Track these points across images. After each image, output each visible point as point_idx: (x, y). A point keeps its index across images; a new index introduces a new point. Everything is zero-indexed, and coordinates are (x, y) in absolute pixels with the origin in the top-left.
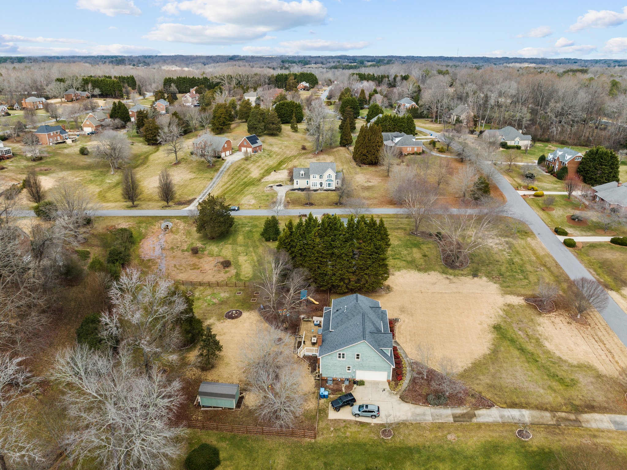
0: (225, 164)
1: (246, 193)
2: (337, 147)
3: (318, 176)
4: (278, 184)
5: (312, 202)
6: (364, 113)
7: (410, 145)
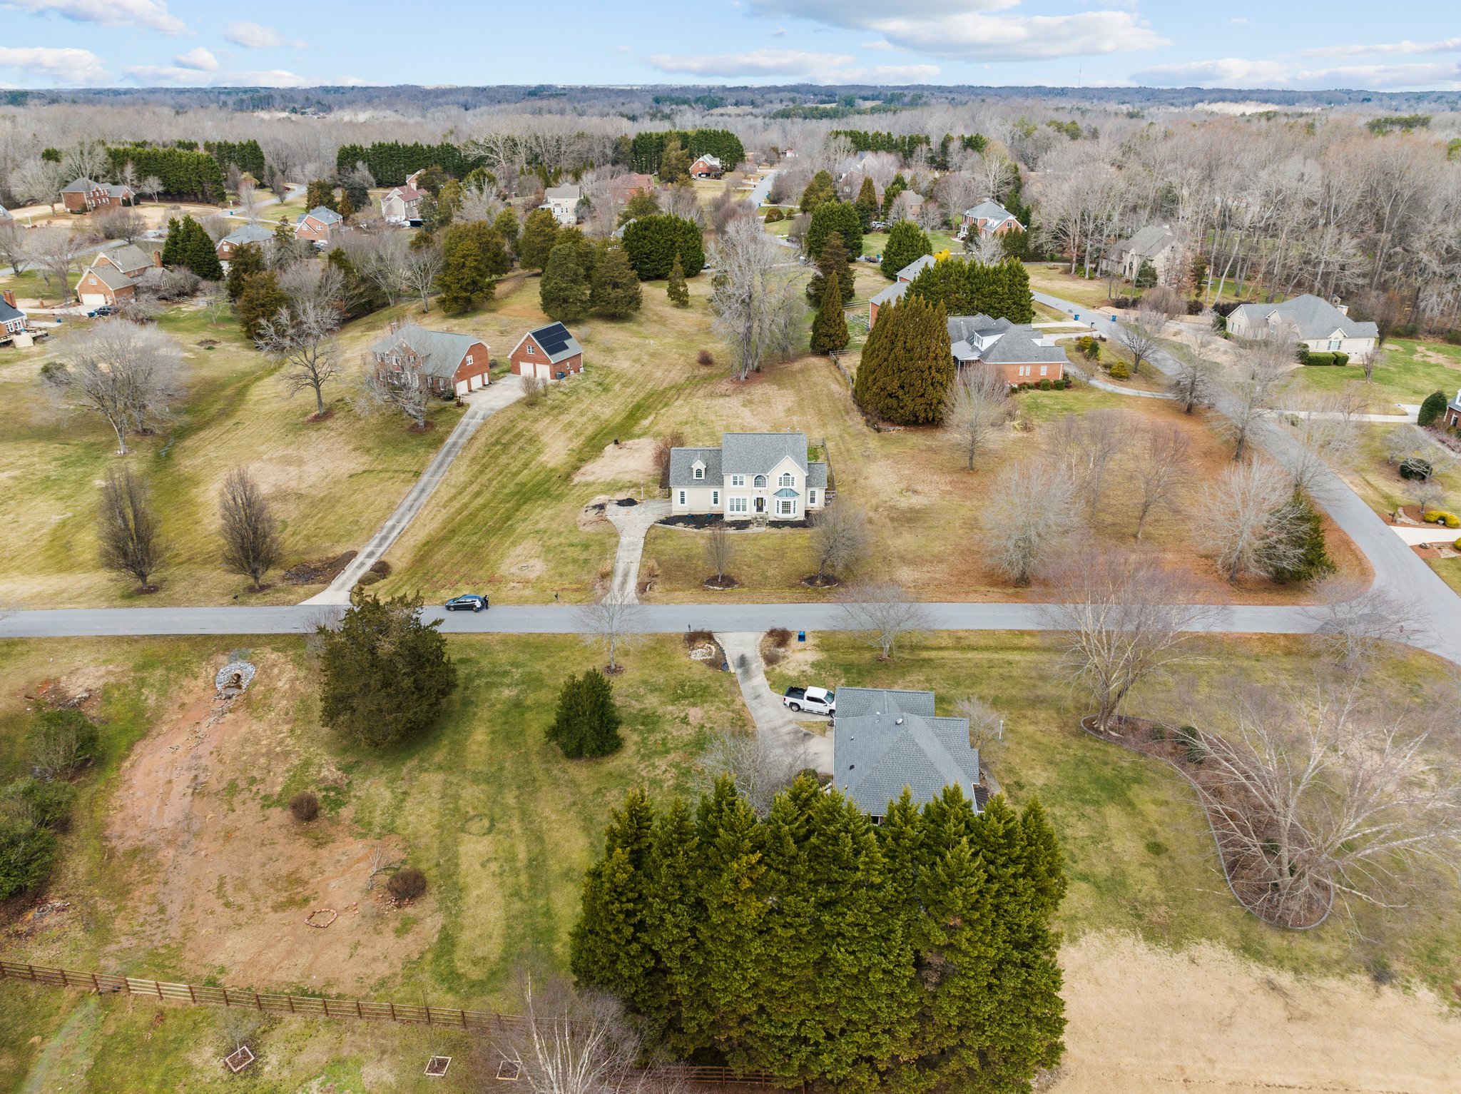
0: (464, 420)
1: (521, 528)
2: (801, 356)
3: (749, 480)
4: (622, 496)
5: (729, 570)
6: (876, 244)
7: (1029, 359)
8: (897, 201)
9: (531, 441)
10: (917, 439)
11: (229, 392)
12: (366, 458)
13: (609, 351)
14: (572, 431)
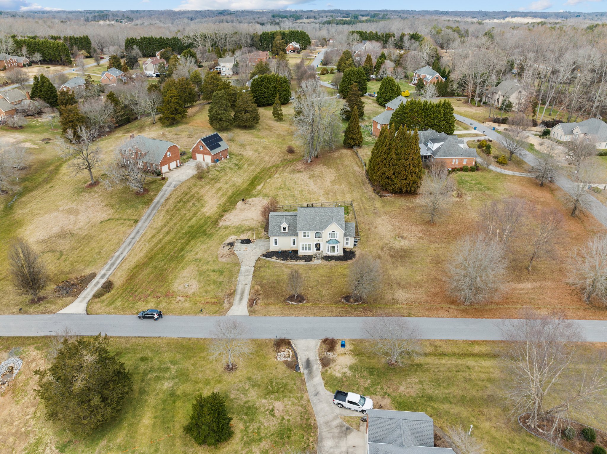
0: (164, 188)
2: (338, 148)
3: (312, 234)
4: (244, 237)
7: (458, 155)
8: (383, 66)
9: (199, 199)
10: (401, 202)
11: (52, 168)
12: (111, 211)
13: (242, 146)
14: (221, 193)
